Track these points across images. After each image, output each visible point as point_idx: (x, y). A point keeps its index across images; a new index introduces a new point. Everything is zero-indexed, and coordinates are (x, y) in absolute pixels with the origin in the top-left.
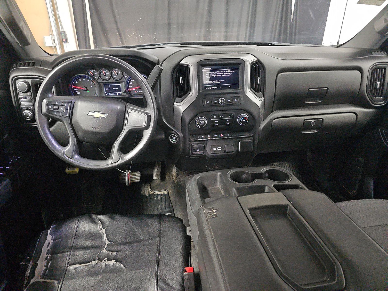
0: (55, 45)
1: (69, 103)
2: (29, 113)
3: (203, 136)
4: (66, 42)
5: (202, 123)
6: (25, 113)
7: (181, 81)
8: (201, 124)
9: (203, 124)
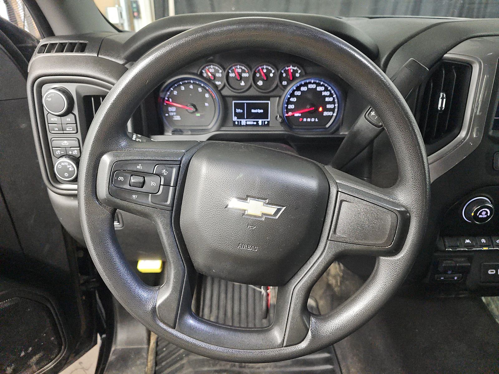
0: (122, 22)
1: (172, 168)
2: (69, 164)
3: (468, 241)
4: (139, 17)
5: (484, 213)
6: (60, 163)
7: (442, 104)
8: (480, 216)
9: (486, 216)
